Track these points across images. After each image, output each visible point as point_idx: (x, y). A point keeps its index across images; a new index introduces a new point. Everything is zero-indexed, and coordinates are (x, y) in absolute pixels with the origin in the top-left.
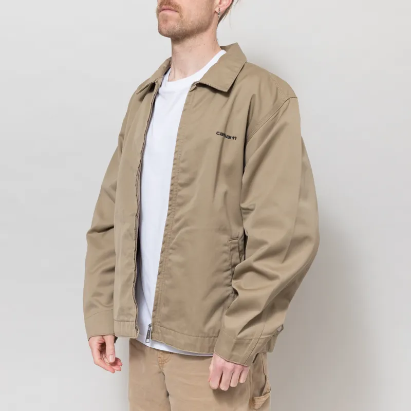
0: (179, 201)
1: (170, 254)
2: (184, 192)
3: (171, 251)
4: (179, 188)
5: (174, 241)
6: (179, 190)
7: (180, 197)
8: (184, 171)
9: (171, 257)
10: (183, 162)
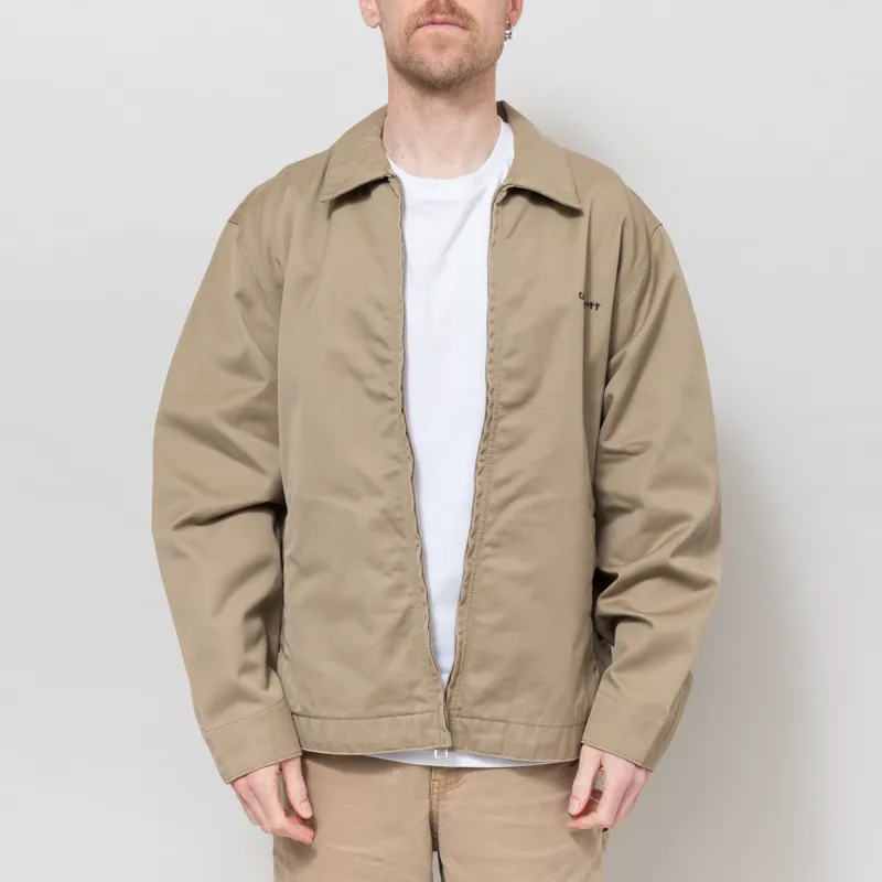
0: (501, 440)
1: (485, 557)
2: (512, 420)
3: (488, 550)
4: (502, 412)
5: (494, 529)
6: (501, 417)
7: (504, 431)
8: (512, 375)
9: (487, 563)
10: (509, 355)
